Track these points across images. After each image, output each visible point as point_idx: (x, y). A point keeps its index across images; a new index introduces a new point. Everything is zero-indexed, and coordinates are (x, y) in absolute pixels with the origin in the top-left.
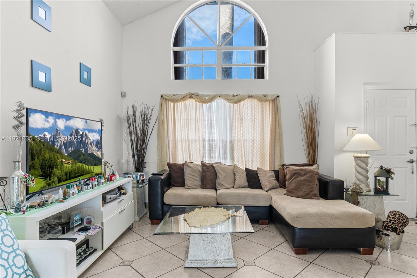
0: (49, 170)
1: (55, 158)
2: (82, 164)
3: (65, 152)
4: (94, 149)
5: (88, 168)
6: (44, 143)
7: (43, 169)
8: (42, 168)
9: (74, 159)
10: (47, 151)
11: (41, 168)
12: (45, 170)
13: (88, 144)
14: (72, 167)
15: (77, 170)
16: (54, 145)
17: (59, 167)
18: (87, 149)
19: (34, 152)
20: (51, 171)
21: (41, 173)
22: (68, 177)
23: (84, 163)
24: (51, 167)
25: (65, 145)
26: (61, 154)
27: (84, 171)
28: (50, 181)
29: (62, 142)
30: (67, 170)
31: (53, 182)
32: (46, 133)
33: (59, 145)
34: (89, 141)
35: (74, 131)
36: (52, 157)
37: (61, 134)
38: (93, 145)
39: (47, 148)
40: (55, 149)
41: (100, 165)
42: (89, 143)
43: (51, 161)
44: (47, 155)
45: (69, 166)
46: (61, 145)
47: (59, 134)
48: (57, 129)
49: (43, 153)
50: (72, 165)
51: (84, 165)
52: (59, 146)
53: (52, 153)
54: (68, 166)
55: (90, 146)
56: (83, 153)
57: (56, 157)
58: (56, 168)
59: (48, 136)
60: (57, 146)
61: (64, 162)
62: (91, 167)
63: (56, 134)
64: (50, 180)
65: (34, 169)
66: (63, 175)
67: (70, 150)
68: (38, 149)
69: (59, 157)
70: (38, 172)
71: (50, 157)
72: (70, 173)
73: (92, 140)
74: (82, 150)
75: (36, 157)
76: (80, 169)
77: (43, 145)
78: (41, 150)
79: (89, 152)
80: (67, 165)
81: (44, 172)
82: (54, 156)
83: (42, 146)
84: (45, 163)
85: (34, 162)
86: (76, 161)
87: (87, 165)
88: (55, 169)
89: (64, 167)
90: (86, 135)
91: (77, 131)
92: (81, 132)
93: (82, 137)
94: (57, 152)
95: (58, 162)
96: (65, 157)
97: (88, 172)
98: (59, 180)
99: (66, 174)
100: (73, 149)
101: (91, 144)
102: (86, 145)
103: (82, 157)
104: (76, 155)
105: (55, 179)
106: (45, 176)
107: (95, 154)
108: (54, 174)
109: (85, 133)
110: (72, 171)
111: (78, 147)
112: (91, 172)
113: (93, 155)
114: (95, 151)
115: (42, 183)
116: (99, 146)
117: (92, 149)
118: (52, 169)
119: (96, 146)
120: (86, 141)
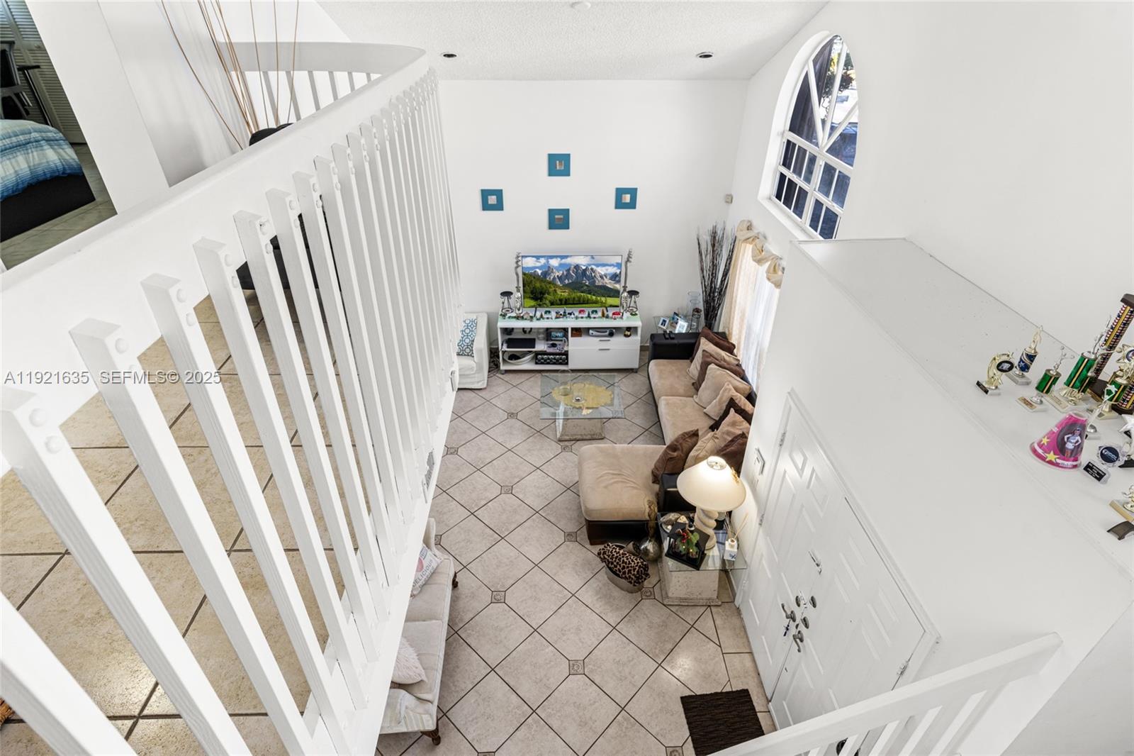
0: (540, 295)
2: (585, 295)
3: (559, 283)
4: (607, 282)
5: (596, 299)
6: (535, 276)
7: (535, 294)
8: (532, 293)
9: (572, 289)
10: (539, 282)
12: (537, 294)
13: (596, 277)
15: (576, 299)
16: (546, 277)
17: (552, 294)
18: (595, 282)
19: (526, 282)
20: (542, 295)
21: (532, 296)
22: (563, 302)
23: (590, 294)
24: (542, 293)
25: (560, 278)
26: (555, 285)
27: (587, 300)
29: (556, 276)
30: (562, 297)
31: (545, 304)
32: (538, 270)
33: (552, 278)
34: (598, 274)
35: (573, 267)
36: (544, 286)
37: (554, 270)
39: (538, 279)
40: (547, 281)
41: (619, 297)
42: (598, 276)
43: (543, 289)
44: (538, 285)
46: (554, 278)
47: (552, 269)
48: (549, 267)
49: (535, 283)
50: (569, 294)
51: (589, 296)
53: (543, 284)
54: (565, 294)
55: (599, 279)
56: (587, 285)
57: (548, 286)
58: (548, 294)
59: (539, 272)
60: (550, 278)
61: (559, 292)
63: (549, 270)
64: (541, 302)
65: (525, 293)
66: (557, 300)
67: (567, 282)
68: (529, 281)
69: (552, 286)
70: (529, 295)
71: (541, 286)
72: (566, 300)
73: (603, 273)
74: (586, 282)
75: (527, 286)
77: (534, 278)
78: (531, 281)
79: (597, 284)
80: (563, 294)
81: (536, 296)
82: (546, 286)
84: (537, 290)
85: (525, 288)
86: (575, 291)
87: (594, 295)
88: (546, 295)
89: (557, 294)
90: (592, 269)
91: (577, 267)
92: (584, 268)
93: (585, 271)
94: (550, 283)
95: (551, 290)
96: (560, 288)
97: (596, 302)
98: (552, 304)
99: (561, 300)
100: (570, 281)
101: (601, 277)
102: (592, 279)
103: (585, 288)
104: (576, 286)
105: (547, 302)
106: (535, 299)
107: (609, 286)
108: (546, 298)
109: (590, 268)
110: (569, 299)
111: (579, 280)
112: (602, 302)
113: (604, 288)
114: (610, 284)
115: (532, 303)
116: (617, 279)
117: (604, 282)
118: (544, 294)
119: (611, 279)
120: (593, 275)
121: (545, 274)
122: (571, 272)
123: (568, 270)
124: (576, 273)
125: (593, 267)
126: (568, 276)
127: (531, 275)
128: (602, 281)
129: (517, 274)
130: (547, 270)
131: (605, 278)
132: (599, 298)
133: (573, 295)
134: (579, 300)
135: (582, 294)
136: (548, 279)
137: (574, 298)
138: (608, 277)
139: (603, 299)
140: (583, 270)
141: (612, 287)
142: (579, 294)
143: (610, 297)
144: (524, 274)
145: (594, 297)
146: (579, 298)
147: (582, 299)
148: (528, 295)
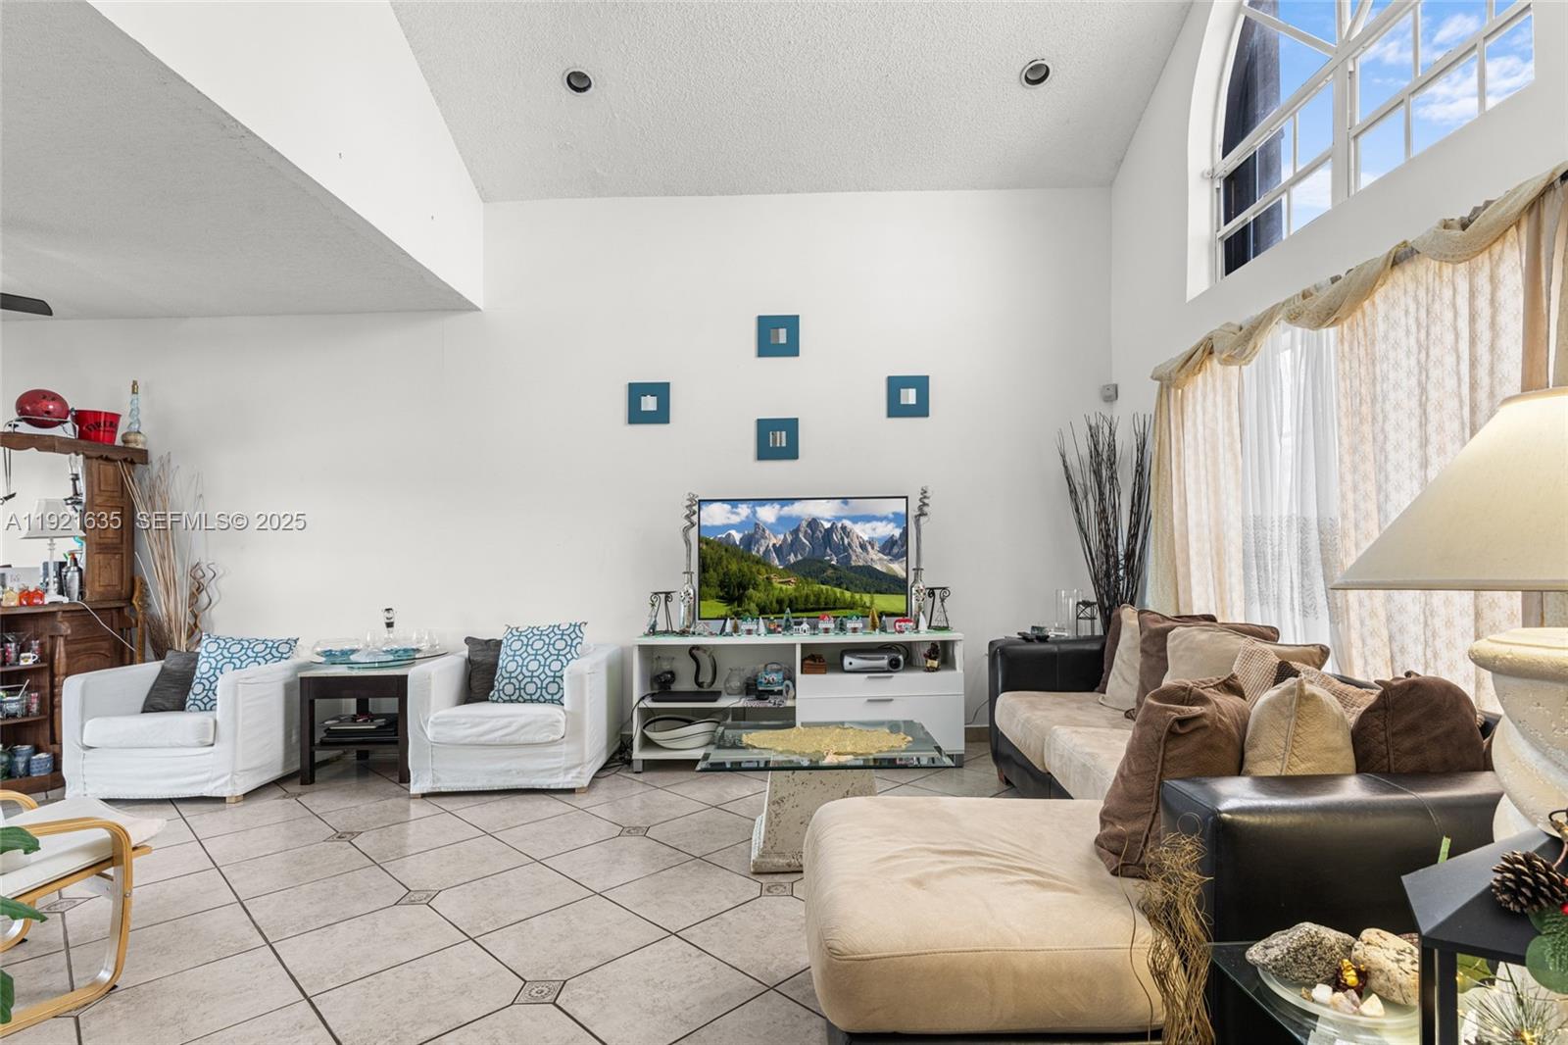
0: (739, 590)
1: (751, 572)
2: (829, 587)
3: (777, 562)
4: (875, 557)
5: (852, 597)
6: (727, 546)
7: (725, 587)
8: (722, 585)
9: (804, 576)
10: (734, 560)
11: (720, 586)
12: (730, 589)
13: (851, 547)
14: (795, 590)
15: (812, 598)
16: (750, 550)
17: (761, 588)
18: (849, 557)
19: (708, 560)
20: (741, 591)
21: (721, 594)
22: (785, 607)
23: (839, 586)
24: (742, 586)
25: (778, 550)
26: (769, 566)
27: (835, 601)
28: (740, 609)
29: (771, 545)
30: (782, 595)
31: (748, 611)
32: (733, 532)
33: (762, 550)
34: (855, 540)
35: (804, 524)
36: (746, 569)
37: (767, 532)
38: (873, 548)
39: (734, 555)
40: (751, 558)
41: (902, 594)
42: (856, 544)
43: (743, 576)
44: (734, 567)
45: (790, 588)
46: (767, 551)
47: (764, 530)
48: (757, 525)
49: (725, 562)
50: (798, 587)
51: (838, 590)
52: (761, 553)
53: (745, 564)
54: (788, 588)
55: (859, 550)
56: (833, 566)
57: (754, 570)
58: (754, 589)
59: (737, 536)
60: (758, 551)
61: (776, 582)
62: (863, 595)
63: (756, 532)
64: (739, 606)
65: (707, 586)
66: (771, 603)
67: (792, 558)
68: (716, 557)
69: (763, 570)
70: (717, 591)
71: (740, 570)
72: (791, 601)
73: (866, 538)
74: (831, 560)
75: (711, 570)
76: (823, 597)
77: (726, 550)
78: (721, 558)
79: (853, 564)
80: (784, 587)
81: (727, 593)
82: (749, 568)
83: (724, 553)
84: (730, 579)
85: (707, 575)
86: (810, 580)
87: (847, 589)
88: (751, 590)
89: (773, 588)
90: (844, 528)
91: (813, 523)
92: (827, 525)
93: (829, 532)
94: (758, 562)
95: (760, 578)
96: (779, 573)
97: (851, 606)
98: (763, 610)
99: (780, 602)
100: (800, 557)
101: (863, 547)
102: (844, 550)
103: (830, 572)
104: (810, 569)
105: (753, 606)
106: (728, 599)
107: (878, 567)
108: (750, 598)
109: (839, 525)
110: (796, 598)
111: (818, 553)
112: (864, 606)
113: (869, 571)
114: (880, 562)
115: (722, 609)
116: (895, 550)
117: (868, 558)
118: (745, 588)
119: (883, 550)
120: (846, 541)
121: (749, 541)
122: (801, 536)
123: (795, 532)
124: (812, 538)
125: (848, 523)
126: (794, 545)
127: (720, 543)
128: (865, 554)
129: (688, 542)
130: (752, 531)
131: (869, 548)
132: (857, 596)
133: (806, 590)
134: (818, 602)
135: (824, 587)
136: (754, 553)
137: (807, 596)
138: (877, 547)
139: (866, 598)
140: (826, 530)
141: (884, 570)
142: (817, 587)
143: (881, 593)
144: (700, 540)
145: (848, 594)
146: (818, 596)
147: (822, 600)
148: (713, 592)
